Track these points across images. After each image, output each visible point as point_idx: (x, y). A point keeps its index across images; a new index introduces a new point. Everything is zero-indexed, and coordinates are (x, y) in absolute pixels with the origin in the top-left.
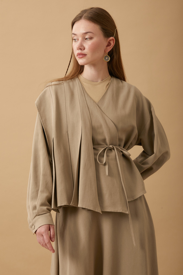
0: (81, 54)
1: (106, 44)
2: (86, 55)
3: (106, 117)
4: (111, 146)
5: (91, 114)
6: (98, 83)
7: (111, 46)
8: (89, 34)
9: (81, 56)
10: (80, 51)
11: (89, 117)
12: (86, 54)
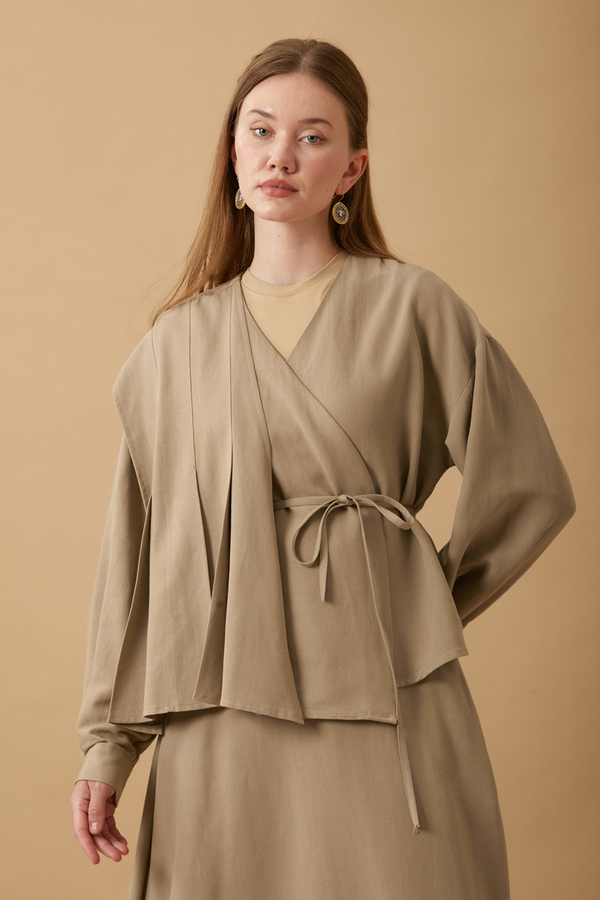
2: (297, 191)
3: (312, 403)
4: (343, 498)
5: (264, 400)
6: (298, 285)
7: (354, 176)
11: (259, 410)
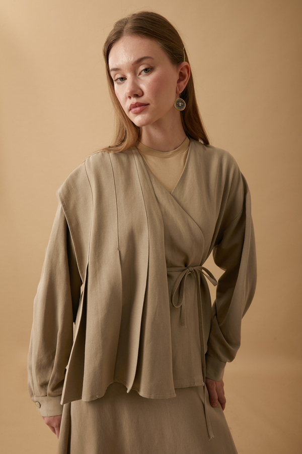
0: (137, 105)
1: (176, 77)
2: (148, 104)
6: (170, 153)
7: (185, 80)
8: (145, 61)
9: (138, 109)
10: (134, 100)
12: (148, 102)
